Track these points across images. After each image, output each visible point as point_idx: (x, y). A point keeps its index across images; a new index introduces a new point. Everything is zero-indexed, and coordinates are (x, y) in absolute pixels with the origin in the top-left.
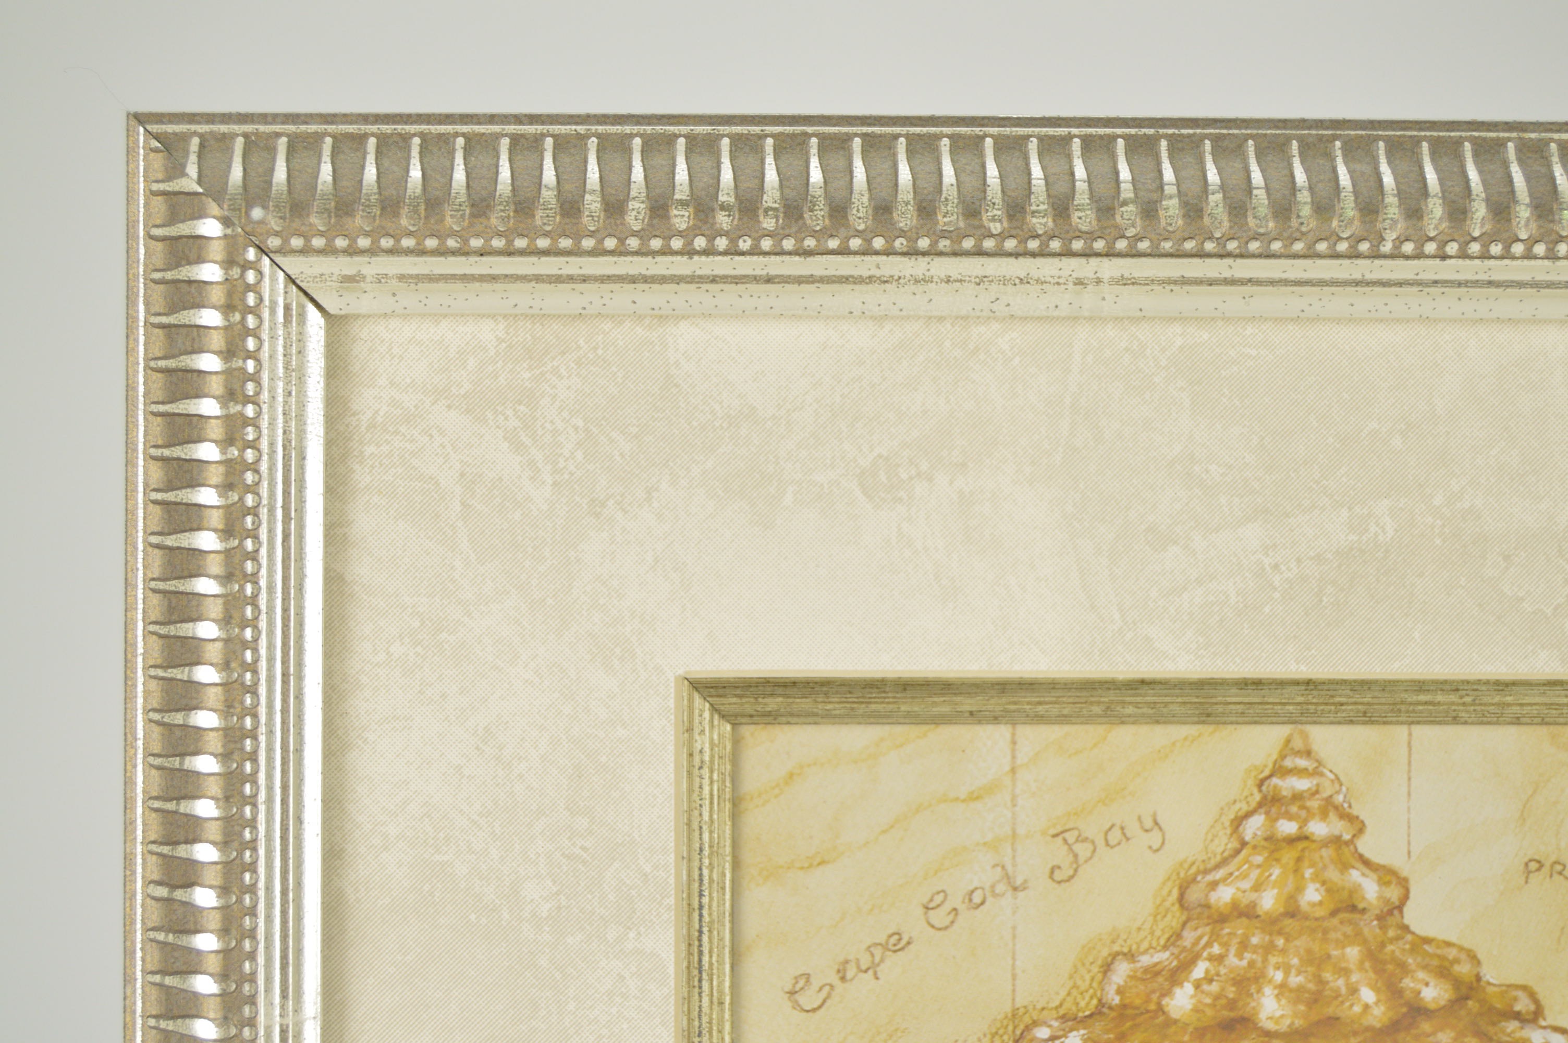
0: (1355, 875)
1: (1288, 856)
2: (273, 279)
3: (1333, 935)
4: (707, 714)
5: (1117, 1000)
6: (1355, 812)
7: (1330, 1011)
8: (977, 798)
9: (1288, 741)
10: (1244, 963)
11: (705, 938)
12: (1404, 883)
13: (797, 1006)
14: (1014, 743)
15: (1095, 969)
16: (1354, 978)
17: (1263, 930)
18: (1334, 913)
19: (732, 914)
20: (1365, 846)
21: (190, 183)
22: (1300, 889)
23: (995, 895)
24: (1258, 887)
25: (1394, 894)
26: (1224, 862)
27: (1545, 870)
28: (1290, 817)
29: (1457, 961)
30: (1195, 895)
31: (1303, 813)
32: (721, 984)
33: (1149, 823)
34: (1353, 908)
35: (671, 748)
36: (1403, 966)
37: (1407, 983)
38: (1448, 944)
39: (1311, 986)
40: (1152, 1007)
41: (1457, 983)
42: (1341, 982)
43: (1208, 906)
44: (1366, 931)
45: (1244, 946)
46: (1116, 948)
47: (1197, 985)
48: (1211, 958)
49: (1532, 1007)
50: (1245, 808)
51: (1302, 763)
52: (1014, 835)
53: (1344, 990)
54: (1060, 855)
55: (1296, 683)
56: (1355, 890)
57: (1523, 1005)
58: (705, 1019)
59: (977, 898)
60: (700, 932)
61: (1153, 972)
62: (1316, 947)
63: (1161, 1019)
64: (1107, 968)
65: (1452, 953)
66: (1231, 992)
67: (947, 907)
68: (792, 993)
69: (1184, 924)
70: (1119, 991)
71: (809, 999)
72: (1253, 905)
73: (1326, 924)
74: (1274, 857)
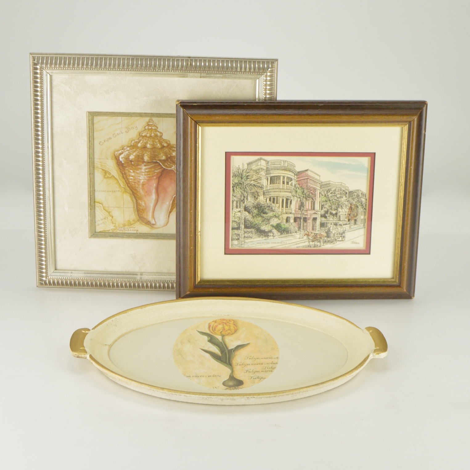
0: (157, 133)
1: (150, 131)
2: (44, 72)
3: (155, 139)
4: (90, 115)
5: (133, 145)
6: (157, 126)
7: (155, 146)
8: (118, 124)
9: (150, 119)
11: (90, 137)
12: (162, 134)
13: (100, 144)
14: (122, 119)
15: (130, 141)
17: (148, 138)
19: (93, 135)
20: (158, 130)
21: (36, 62)
22: (151, 134)
23: (120, 134)
24: (147, 134)
25: (161, 135)
26: (143, 131)
28: (150, 126)
29: (168, 142)
30: (141, 134)
31: (152, 126)
32: (92, 142)
33: (136, 127)
34: (157, 136)
35: (87, 118)
36: (162, 142)
37: (163, 144)
38: (167, 140)
39: (153, 144)
40: (136, 145)
41: (168, 144)
44: (158, 138)
45: (146, 140)
46: (133, 139)
47: (141, 143)
48: (143, 141)
50: (146, 126)
51: (151, 121)
52: (122, 128)
53: (156, 144)
54: (127, 130)
55: (150, 113)
56: (157, 134)
57: (174, 146)
58: (90, 146)
59: (118, 134)
61: (136, 142)
62: (153, 140)
63: (137, 147)
64: (132, 141)
66: (144, 144)
67: (115, 135)
69: (140, 137)
72: (147, 135)
73: (154, 137)
74: (149, 131)
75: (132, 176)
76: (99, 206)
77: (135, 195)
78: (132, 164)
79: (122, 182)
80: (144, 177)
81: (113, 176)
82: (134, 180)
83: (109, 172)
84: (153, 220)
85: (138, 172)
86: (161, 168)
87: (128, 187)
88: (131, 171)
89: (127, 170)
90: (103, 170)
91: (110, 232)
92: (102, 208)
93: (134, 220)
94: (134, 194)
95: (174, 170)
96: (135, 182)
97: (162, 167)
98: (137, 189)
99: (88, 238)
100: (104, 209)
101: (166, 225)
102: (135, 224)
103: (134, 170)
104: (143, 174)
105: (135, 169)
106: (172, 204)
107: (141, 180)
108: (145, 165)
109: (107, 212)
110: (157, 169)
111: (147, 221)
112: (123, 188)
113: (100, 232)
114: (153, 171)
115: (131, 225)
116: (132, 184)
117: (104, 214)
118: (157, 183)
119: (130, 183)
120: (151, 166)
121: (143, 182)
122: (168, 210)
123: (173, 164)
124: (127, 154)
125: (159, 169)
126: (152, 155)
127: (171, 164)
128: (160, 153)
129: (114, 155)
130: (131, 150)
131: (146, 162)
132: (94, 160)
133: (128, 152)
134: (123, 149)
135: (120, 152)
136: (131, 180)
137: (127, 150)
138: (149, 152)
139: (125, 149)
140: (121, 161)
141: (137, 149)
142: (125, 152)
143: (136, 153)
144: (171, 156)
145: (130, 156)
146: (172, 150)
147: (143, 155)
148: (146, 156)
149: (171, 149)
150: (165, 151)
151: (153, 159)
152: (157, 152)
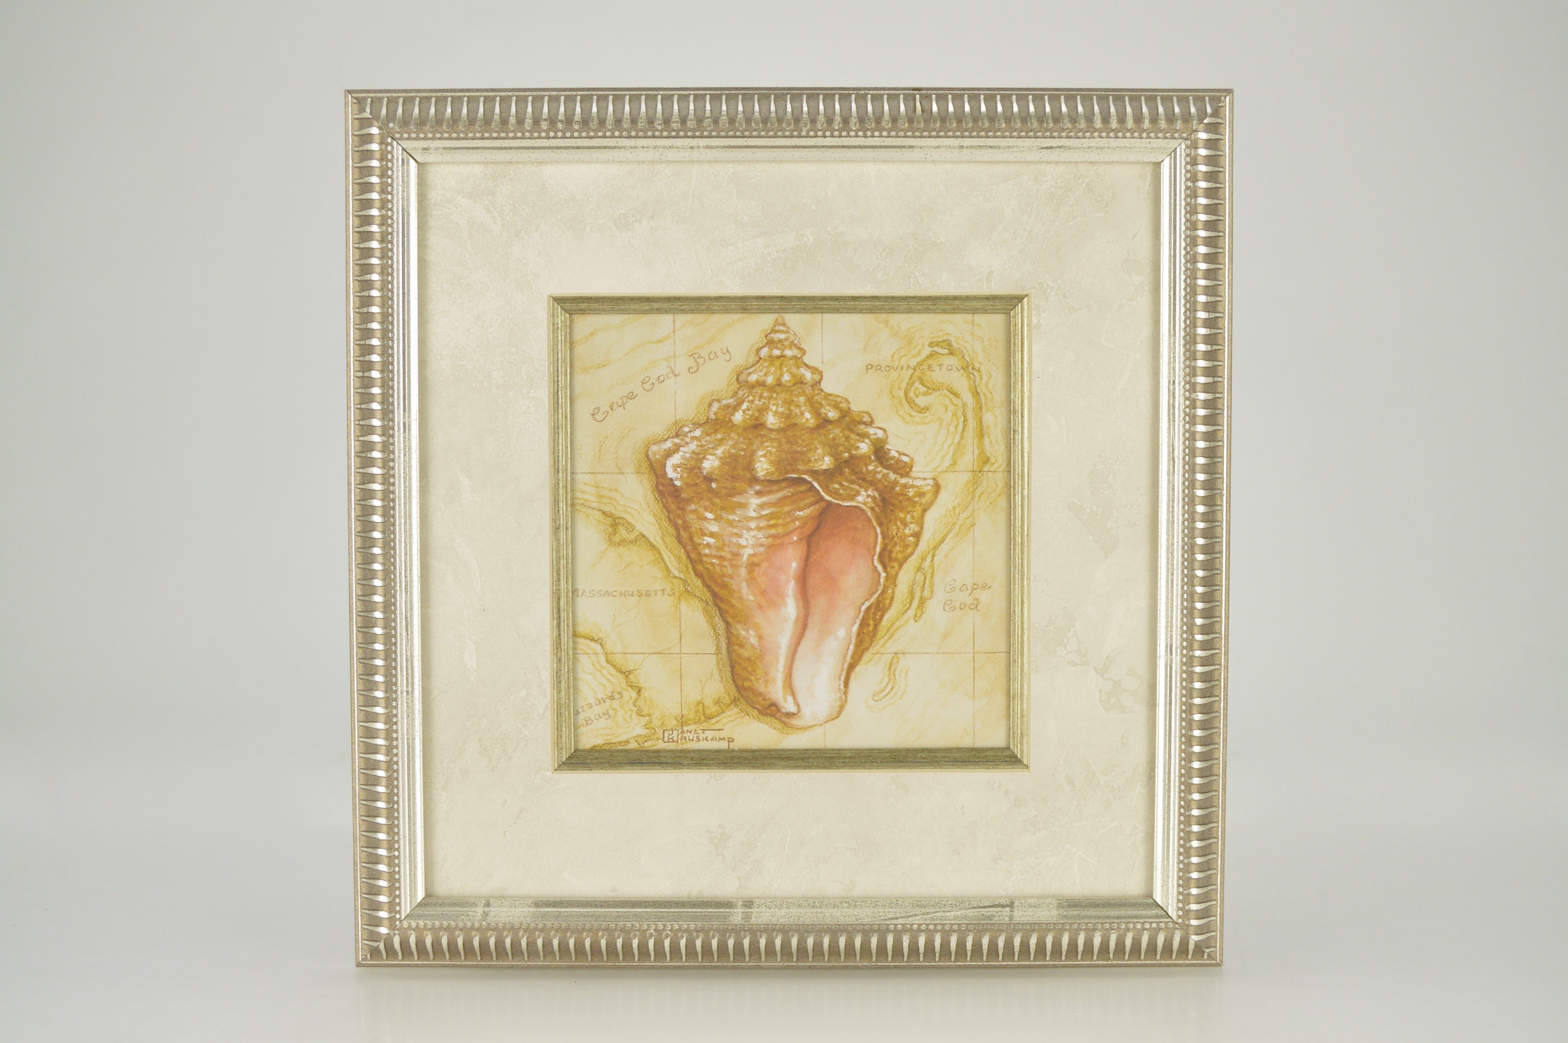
0: (802, 370)
1: (777, 363)
2: (398, 149)
3: (794, 393)
4: (559, 310)
5: (714, 417)
6: (802, 347)
7: (794, 421)
8: (661, 342)
9: (776, 320)
10: (761, 403)
11: (560, 393)
12: (821, 373)
13: (595, 419)
14: (674, 321)
15: (706, 406)
16: (802, 409)
17: (768, 391)
18: (794, 385)
19: (570, 385)
20: (806, 359)
21: (367, 115)
22: (782, 375)
23: (668, 378)
24: (766, 375)
25: (817, 377)
26: (753, 365)
27: (874, 368)
28: (778, 349)
29: (841, 402)
30: (742, 378)
31: (783, 347)
32: (566, 410)
33: (725, 351)
34: (802, 383)
35: (546, 322)
36: (821, 404)
37: (823, 411)
38: (838, 396)
39: (787, 412)
40: (727, 420)
41: (841, 410)
42: (798, 410)
43: (747, 382)
44: (807, 391)
45: (761, 397)
46: (713, 398)
47: (744, 412)
48: (749, 402)
49: (870, 420)
50: (761, 345)
51: (782, 328)
52: (675, 356)
53: (799, 414)
54: (692, 363)
55: (778, 297)
56: (802, 376)
57: (866, 419)
58: (560, 423)
59: (661, 379)
60: (558, 390)
61: (728, 407)
62: (788, 397)
63: (730, 424)
64: (710, 405)
65: (839, 399)
66: (756, 414)
67: (650, 382)
68: (593, 415)
69: (739, 389)
70: (715, 414)
71: (599, 417)
72: (764, 382)
73: (792, 389)
74: (772, 364)
75: (712, 535)
76: (591, 652)
77: (722, 606)
78: (711, 490)
79: (675, 556)
80: (754, 536)
81: (644, 536)
82: (719, 549)
83: (629, 523)
84: (790, 698)
85: (731, 517)
86: (816, 502)
87: (698, 575)
88: (709, 515)
89: (693, 511)
90: (604, 513)
91: (628, 747)
92: (602, 659)
93: (717, 702)
94: (719, 603)
95: (864, 507)
96: (721, 557)
97: (822, 499)
98: (731, 581)
99: (549, 773)
100: (608, 662)
101: (837, 717)
102: (722, 716)
103: (719, 512)
104: (753, 525)
105: (723, 508)
106: (858, 634)
107: (744, 547)
108: (759, 494)
109: (621, 672)
110: (802, 504)
111: (767, 703)
112: (677, 582)
113: (593, 750)
114: (789, 512)
115: (709, 718)
116: (713, 564)
117: (608, 680)
118: (803, 557)
119: (705, 559)
120: (780, 495)
121: (750, 555)
122: (845, 657)
123: (861, 486)
124: (693, 452)
125: (811, 505)
126: (784, 456)
127: (854, 486)
128: (813, 447)
129: (647, 456)
130: (708, 438)
131: (763, 481)
132: (573, 479)
133: (697, 446)
134: (677, 436)
135: (668, 444)
136: (707, 551)
137: (694, 438)
138: (775, 445)
139: (685, 435)
140: (671, 479)
141: (729, 435)
142: (687, 443)
143: (729, 447)
144: (852, 457)
145: (704, 458)
146: (858, 434)
147: (754, 453)
148: (762, 459)
149: (852, 431)
150: (831, 436)
151: (789, 468)
152: (803, 441)
